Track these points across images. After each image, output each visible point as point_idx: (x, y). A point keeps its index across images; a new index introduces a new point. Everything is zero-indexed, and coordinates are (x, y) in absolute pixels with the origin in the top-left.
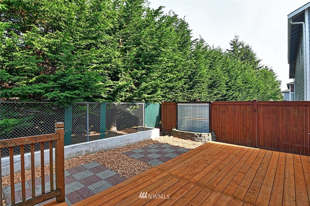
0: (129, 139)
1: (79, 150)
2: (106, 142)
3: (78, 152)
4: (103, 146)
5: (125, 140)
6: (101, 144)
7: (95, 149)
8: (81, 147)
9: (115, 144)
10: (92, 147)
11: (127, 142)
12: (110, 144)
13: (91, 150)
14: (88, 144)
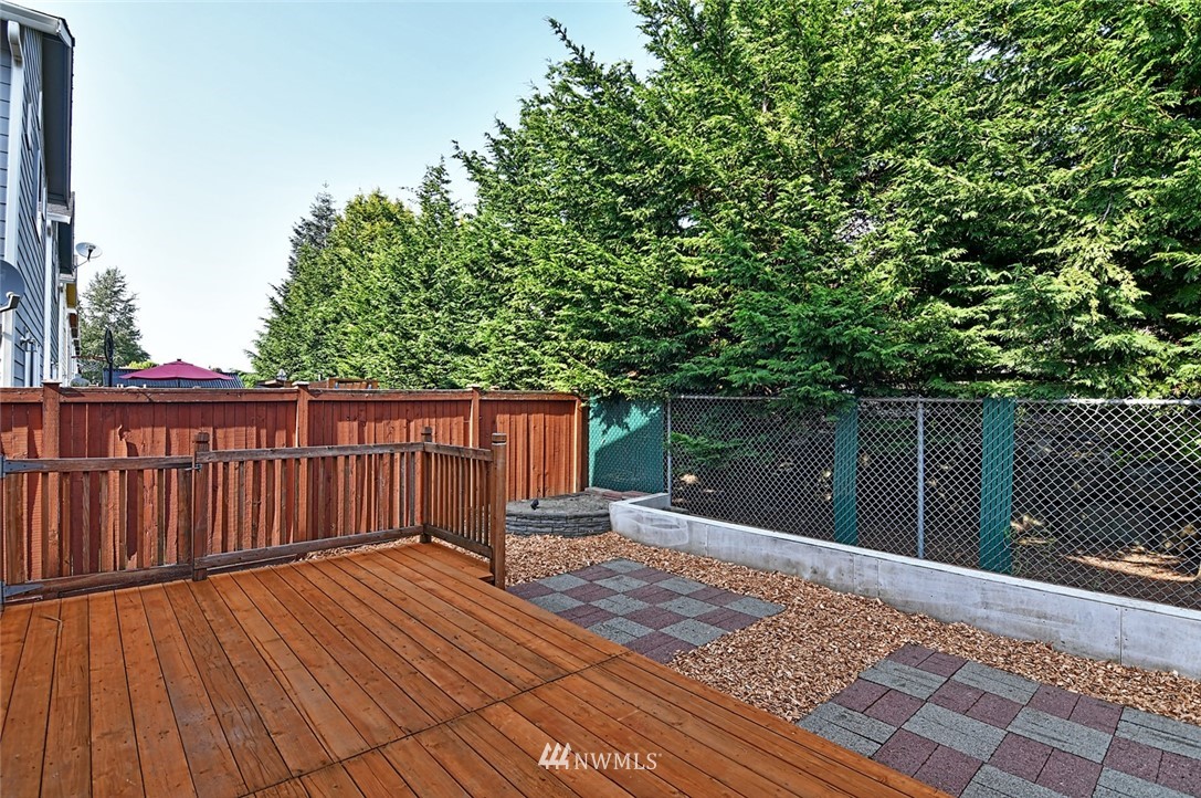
0: (1049, 610)
1: (794, 557)
2: (893, 568)
3: (788, 563)
4: (881, 580)
5: (1013, 606)
6: (869, 567)
7: (847, 580)
8: (796, 550)
9: (943, 601)
10: (836, 566)
11: (1033, 622)
12: (914, 587)
13: (831, 574)
14: (819, 549)
